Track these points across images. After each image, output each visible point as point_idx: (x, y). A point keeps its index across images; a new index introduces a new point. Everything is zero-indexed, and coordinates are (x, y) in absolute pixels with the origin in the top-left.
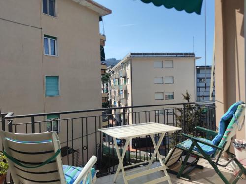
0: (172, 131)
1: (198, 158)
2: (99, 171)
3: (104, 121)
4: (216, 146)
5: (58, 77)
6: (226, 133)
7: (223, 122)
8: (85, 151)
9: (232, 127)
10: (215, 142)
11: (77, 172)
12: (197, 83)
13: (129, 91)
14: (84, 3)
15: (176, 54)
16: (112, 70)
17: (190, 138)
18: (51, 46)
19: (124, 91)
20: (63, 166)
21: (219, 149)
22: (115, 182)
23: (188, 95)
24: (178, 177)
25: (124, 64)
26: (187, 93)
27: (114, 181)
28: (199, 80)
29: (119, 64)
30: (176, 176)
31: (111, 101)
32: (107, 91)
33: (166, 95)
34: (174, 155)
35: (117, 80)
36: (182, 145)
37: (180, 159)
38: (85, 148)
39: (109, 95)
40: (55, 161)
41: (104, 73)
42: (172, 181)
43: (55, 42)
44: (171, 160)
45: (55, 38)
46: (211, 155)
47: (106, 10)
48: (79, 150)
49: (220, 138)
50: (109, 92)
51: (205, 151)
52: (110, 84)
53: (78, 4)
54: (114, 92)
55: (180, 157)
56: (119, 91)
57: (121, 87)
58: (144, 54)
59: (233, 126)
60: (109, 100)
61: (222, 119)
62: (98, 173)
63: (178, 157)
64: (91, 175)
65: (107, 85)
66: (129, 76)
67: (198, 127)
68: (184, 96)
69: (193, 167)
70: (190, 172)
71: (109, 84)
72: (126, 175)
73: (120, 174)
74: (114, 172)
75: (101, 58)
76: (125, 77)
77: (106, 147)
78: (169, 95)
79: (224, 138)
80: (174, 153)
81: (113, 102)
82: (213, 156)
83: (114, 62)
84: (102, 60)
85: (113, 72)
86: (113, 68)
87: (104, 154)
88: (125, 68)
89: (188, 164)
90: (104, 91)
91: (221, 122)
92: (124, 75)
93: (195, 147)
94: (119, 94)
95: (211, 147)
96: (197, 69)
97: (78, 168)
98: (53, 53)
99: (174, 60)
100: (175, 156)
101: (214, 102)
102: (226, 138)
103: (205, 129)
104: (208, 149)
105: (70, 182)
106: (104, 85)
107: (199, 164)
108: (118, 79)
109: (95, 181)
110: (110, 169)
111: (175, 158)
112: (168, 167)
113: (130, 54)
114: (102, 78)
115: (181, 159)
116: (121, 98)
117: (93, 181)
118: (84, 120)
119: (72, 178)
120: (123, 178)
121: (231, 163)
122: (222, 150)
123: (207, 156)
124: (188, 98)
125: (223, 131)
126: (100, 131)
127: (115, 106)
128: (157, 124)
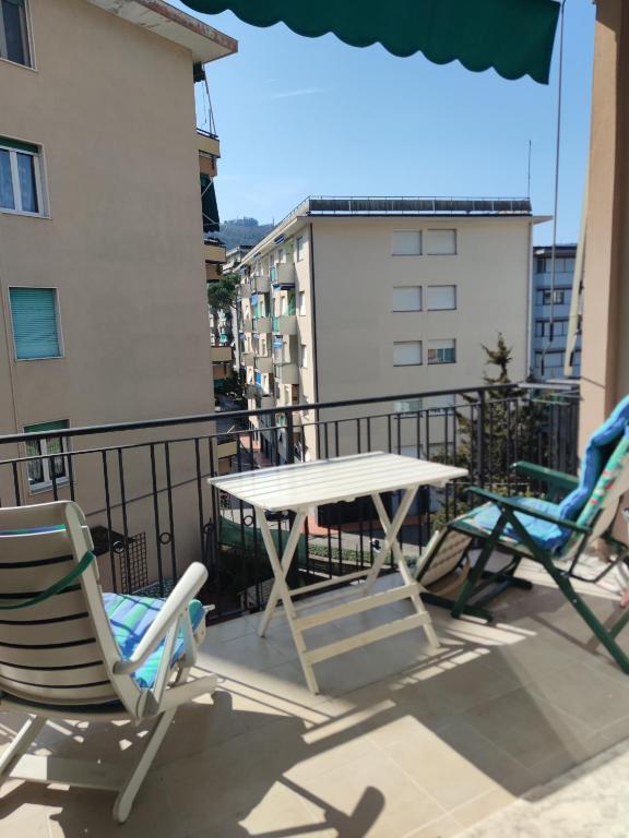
0: (439, 481)
1: (518, 558)
2: (212, 607)
3: (223, 440)
4: (569, 523)
5: (52, 291)
6: (600, 484)
7: (595, 453)
8: (166, 549)
9: (619, 467)
10: (568, 511)
11: (145, 613)
12: (536, 305)
13: (306, 338)
14: (136, 13)
15: (468, 206)
16: (244, 261)
17: (495, 501)
18: (21, 175)
19: (286, 339)
20: (104, 595)
21: (579, 531)
22: (263, 637)
23: (503, 349)
24: (456, 616)
25: (288, 241)
26: (501, 344)
27: (260, 633)
28: (541, 294)
29: (268, 241)
30: (449, 612)
31: (243, 372)
32: (230, 337)
33: (430, 351)
34: (445, 551)
35: (262, 298)
36: (468, 521)
37: (464, 562)
38: (165, 538)
39: (236, 353)
40: (78, 587)
41: (216, 277)
42: (436, 628)
43: (36, 160)
44: (435, 566)
45: (35, 148)
46: (553, 550)
47: (215, 40)
48: (143, 536)
49: (582, 497)
50: (236, 342)
51: (538, 539)
52: (240, 314)
53: (111, 17)
54: (255, 341)
55: (465, 555)
56: (269, 336)
57: (277, 324)
58: (357, 205)
59: (624, 463)
60: (236, 367)
61: (593, 442)
62: (210, 613)
63: (459, 556)
64: (190, 621)
65: (229, 316)
66: (304, 284)
67: (521, 463)
68: (491, 354)
69: (504, 584)
70: (490, 599)
71: (234, 312)
72: (298, 615)
73: (279, 613)
74: (259, 607)
75: (205, 220)
76: (291, 288)
77: (231, 524)
78: (440, 350)
79: (593, 498)
80: (445, 545)
81: (250, 376)
82: (559, 553)
83: (250, 233)
84: (206, 230)
85: (248, 269)
86: (248, 258)
87: (225, 548)
88: (290, 255)
89: (487, 575)
90: (217, 337)
91: (589, 450)
92: (287, 280)
93: (509, 525)
94: (271, 349)
95: (555, 526)
96: (535, 256)
97: (148, 600)
98: (29, 204)
99: (460, 224)
100: (449, 553)
101: (577, 382)
102: (601, 499)
103: (546, 470)
104: (548, 532)
105: (127, 642)
106: (216, 318)
107: (519, 574)
108: (267, 295)
109: (201, 638)
110: (246, 594)
111: (448, 558)
112: (426, 587)
113: (307, 205)
114: (210, 292)
115: (468, 562)
116: (279, 361)
117: (195, 636)
118: (159, 449)
119: (131, 632)
120: (287, 623)
121: (615, 570)
122: (587, 533)
123: (543, 552)
124: (501, 360)
125: (592, 479)
126: (213, 487)
127: (259, 389)
128: (394, 458)
